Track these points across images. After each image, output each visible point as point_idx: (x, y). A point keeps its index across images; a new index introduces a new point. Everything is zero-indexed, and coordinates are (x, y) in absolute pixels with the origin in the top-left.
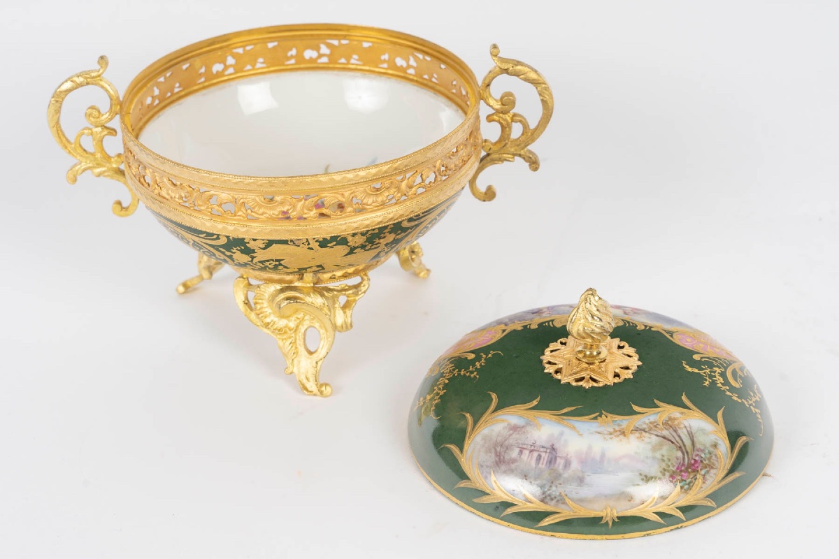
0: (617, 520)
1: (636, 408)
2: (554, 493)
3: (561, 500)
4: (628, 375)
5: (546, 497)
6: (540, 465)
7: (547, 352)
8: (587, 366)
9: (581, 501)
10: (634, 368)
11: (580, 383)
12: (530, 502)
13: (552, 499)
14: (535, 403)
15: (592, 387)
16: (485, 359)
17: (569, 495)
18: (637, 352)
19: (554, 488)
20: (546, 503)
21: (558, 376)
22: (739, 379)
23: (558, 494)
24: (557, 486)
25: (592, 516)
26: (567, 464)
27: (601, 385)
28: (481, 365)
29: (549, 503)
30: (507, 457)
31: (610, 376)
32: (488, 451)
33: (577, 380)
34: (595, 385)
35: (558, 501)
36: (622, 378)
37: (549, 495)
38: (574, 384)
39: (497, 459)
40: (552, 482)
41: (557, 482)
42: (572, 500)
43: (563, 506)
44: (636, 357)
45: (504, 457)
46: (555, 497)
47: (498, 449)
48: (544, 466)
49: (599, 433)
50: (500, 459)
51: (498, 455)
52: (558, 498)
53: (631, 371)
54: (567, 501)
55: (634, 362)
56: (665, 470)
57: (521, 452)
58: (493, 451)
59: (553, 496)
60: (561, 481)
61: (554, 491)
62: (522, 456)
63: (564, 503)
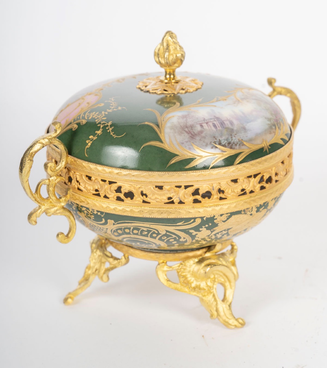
0: (270, 148)
2: (235, 141)
3: (241, 143)
5: (232, 145)
6: (218, 128)
9: (250, 140)
12: (225, 152)
13: (236, 145)
17: (244, 139)
19: (234, 138)
20: (234, 149)
23: (238, 140)
24: (235, 136)
25: (259, 148)
26: (232, 123)
29: (236, 148)
30: (196, 132)
32: (180, 133)
35: (240, 145)
37: (234, 143)
39: (190, 135)
40: (231, 135)
41: (233, 134)
42: (246, 141)
43: (243, 147)
45: (194, 132)
46: (237, 143)
47: (186, 130)
48: (220, 128)
51: (189, 133)
52: (239, 143)
54: (245, 143)
57: (201, 126)
58: (184, 132)
59: (236, 143)
60: (235, 133)
61: (235, 140)
62: (204, 127)
63: (243, 145)
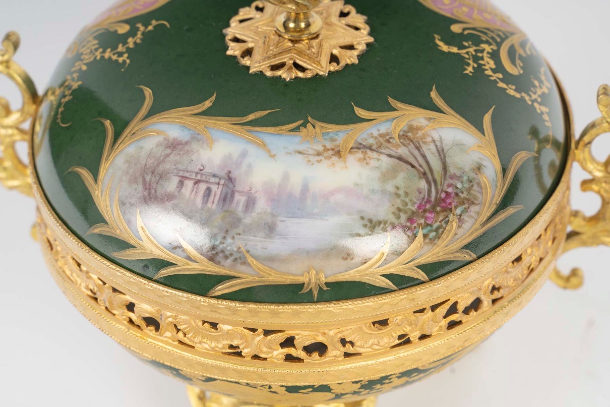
0: (325, 288)
1: (360, 112)
2: (229, 248)
3: (240, 259)
4: (351, 58)
5: (217, 253)
6: (209, 205)
7: (234, 22)
8: (290, 44)
9: (271, 259)
10: (361, 47)
11: (279, 73)
12: (195, 261)
13: (226, 257)
14: (208, 104)
15: (297, 78)
16: (143, 34)
17: (253, 251)
18: (367, 23)
19: (229, 241)
20: (218, 263)
21: (246, 61)
22: (518, 62)
23: (235, 249)
24: (233, 238)
25: (288, 282)
26: (250, 203)
27: (309, 75)
28: (135, 43)
29: (223, 262)
30: (160, 191)
31: (325, 59)
32: (133, 180)
33: (274, 68)
34: (301, 75)
35: (235, 260)
36: (343, 63)
37: (223, 251)
38: (269, 73)
39: (146, 193)
40: (227, 231)
41: (233, 232)
42: (256, 258)
43: (243, 268)
44: (365, 30)
45: (156, 191)
46: (231, 255)
47: (148, 178)
48: (214, 206)
49: (300, 153)
50: (149, 193)
51: (147, 187)
52: (236, 255)
53: (355, 53)
54: (250, 259)
55: (362, 38)
56: (399, 210)
57: (181, 184)
58: (140, 180)
59: (227, 253)
60: (240, 230)
61: (230, 245)
62: (183, 190)
63: (245, 263)
